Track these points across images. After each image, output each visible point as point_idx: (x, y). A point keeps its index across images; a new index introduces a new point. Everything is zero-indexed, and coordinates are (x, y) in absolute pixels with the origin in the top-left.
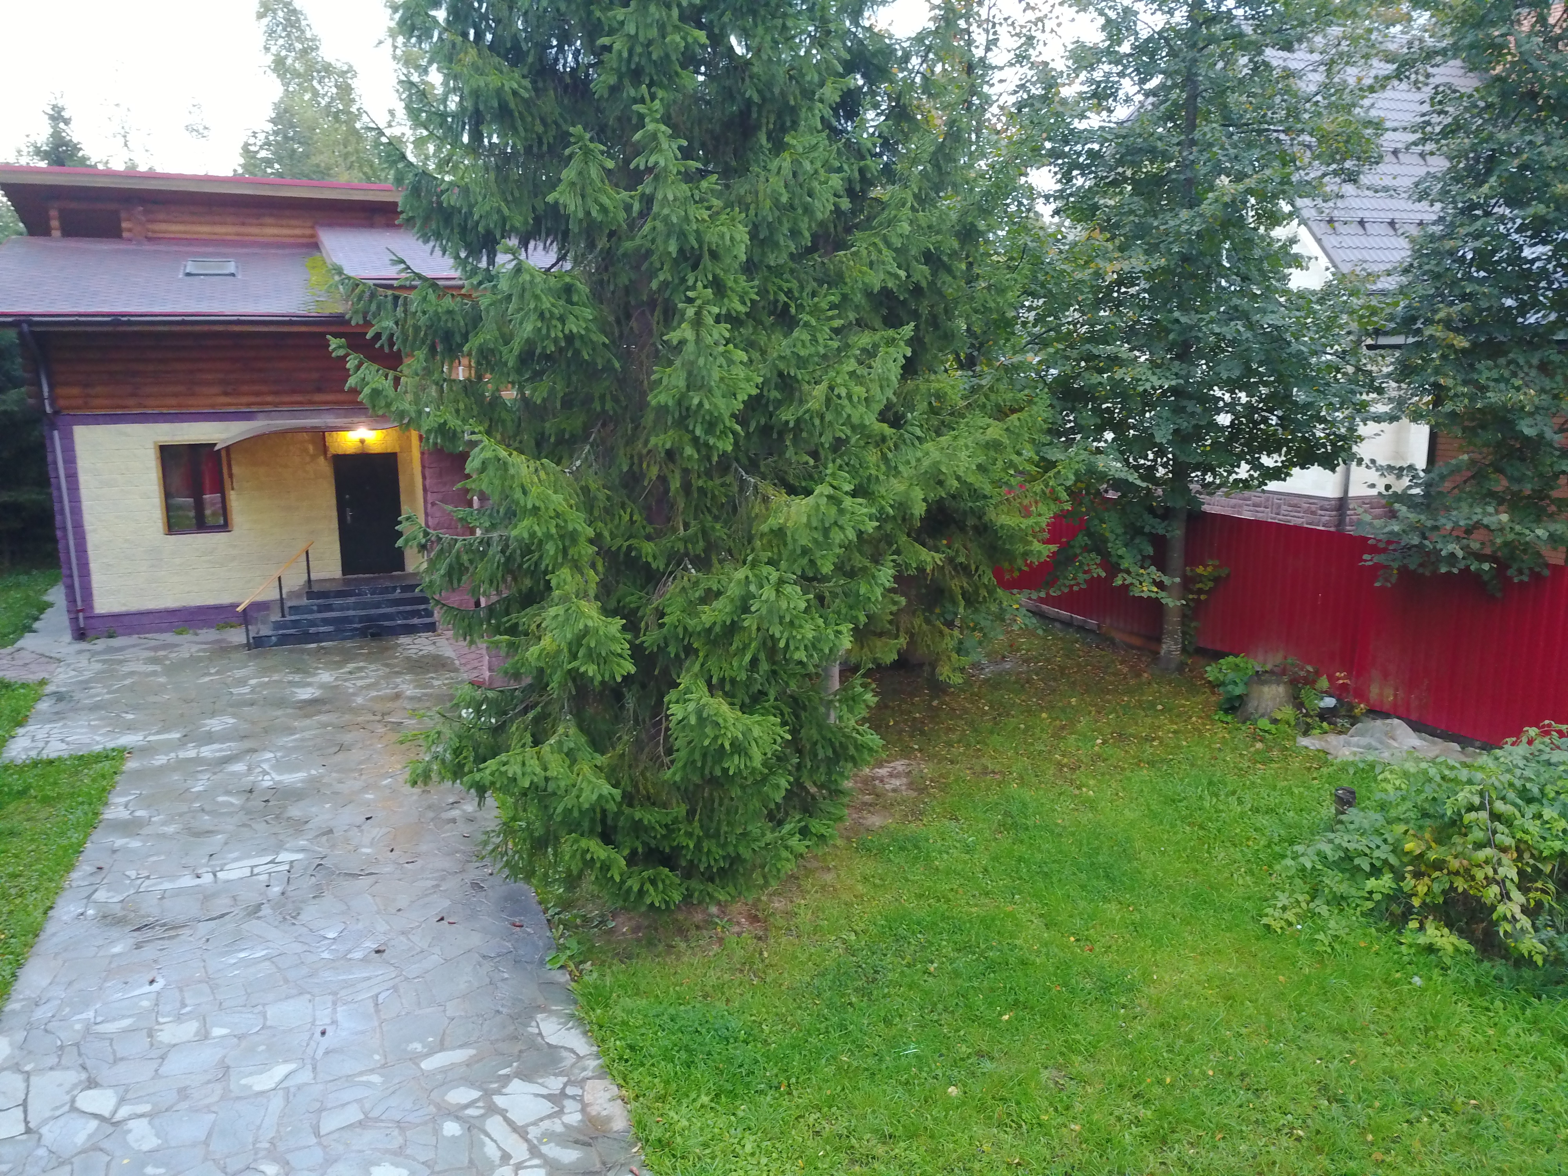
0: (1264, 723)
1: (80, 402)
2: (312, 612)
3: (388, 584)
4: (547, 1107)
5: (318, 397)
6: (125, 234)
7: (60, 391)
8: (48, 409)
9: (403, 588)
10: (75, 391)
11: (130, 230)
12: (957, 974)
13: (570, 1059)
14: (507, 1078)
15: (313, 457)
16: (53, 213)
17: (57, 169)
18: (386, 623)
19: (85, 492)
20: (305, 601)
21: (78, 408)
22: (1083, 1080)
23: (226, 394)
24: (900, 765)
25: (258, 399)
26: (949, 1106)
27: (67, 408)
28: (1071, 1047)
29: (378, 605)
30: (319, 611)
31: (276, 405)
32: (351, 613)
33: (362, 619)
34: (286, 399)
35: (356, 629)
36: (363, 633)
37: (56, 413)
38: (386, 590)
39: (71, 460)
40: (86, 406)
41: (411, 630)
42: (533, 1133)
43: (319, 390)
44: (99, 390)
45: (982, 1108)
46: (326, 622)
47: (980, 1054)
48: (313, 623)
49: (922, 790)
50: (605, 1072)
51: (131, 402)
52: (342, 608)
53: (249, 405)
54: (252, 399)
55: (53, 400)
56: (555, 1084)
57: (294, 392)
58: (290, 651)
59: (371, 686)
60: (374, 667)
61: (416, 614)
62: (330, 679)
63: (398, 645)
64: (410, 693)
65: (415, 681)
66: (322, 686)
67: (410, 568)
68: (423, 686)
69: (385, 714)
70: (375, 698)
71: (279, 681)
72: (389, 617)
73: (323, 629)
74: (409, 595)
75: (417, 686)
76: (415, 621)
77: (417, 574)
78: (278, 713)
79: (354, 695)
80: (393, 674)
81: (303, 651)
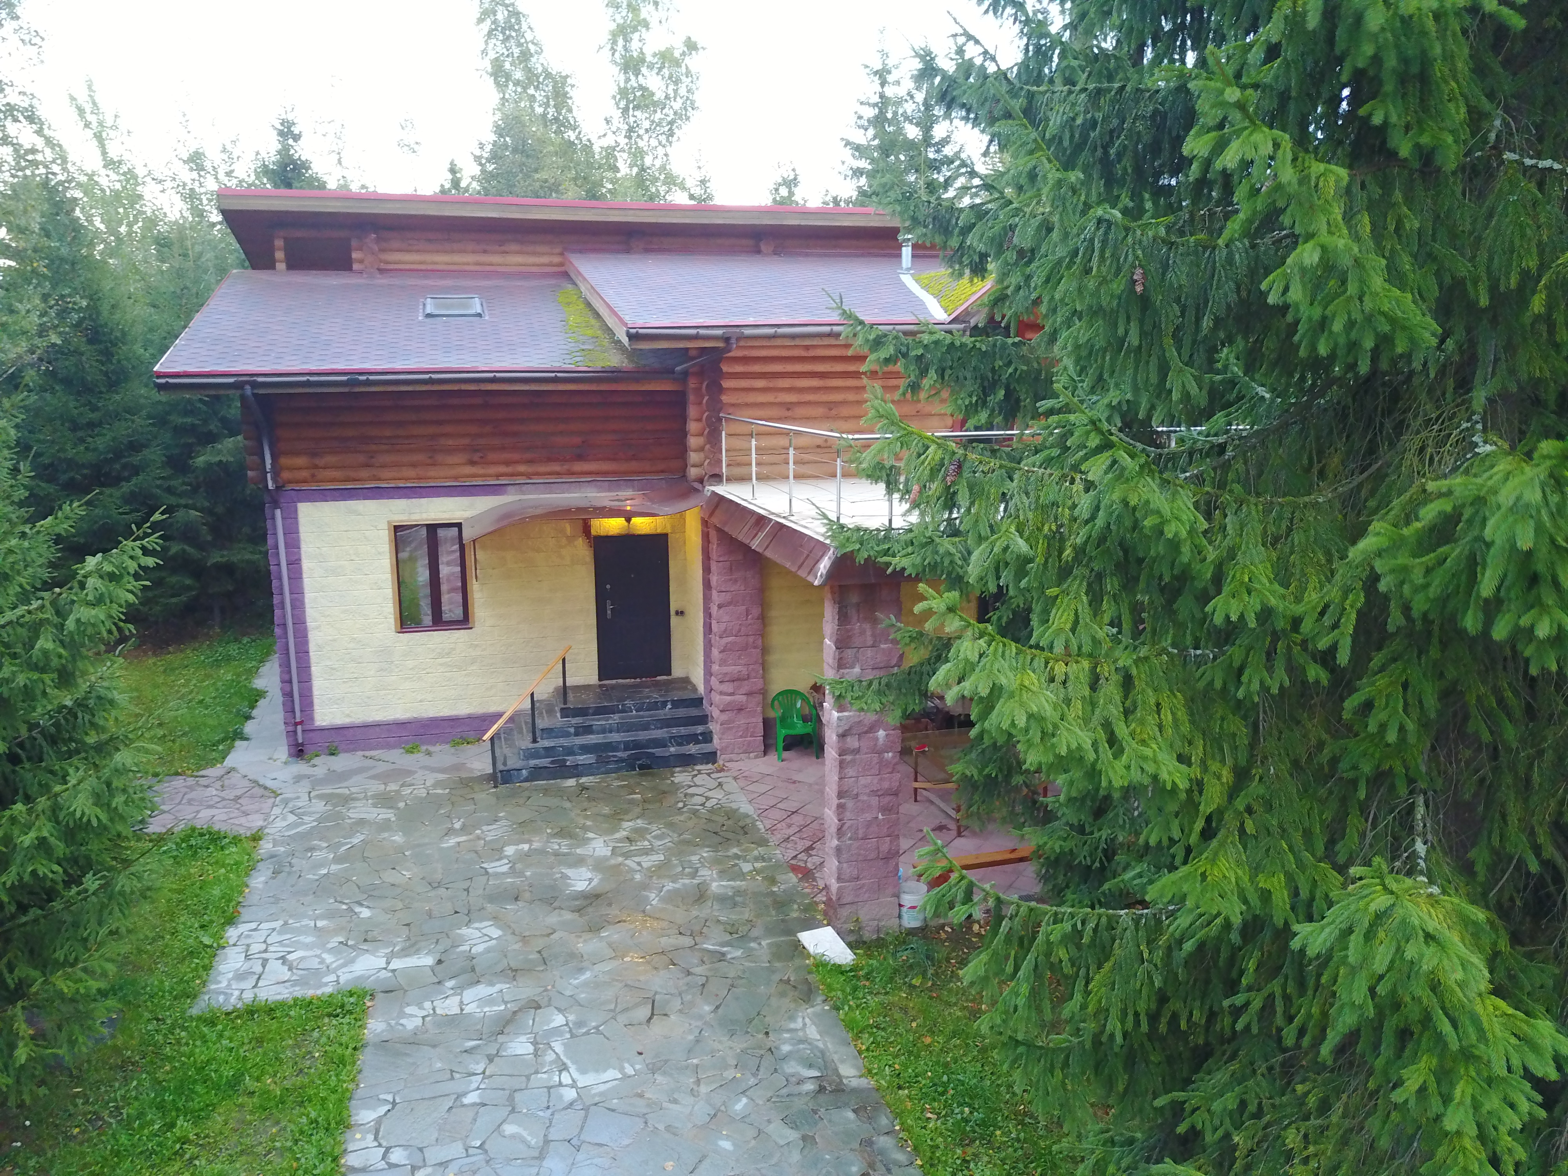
1: (305, 474)
2: (567, 735)
3: (656, 696)
5: (578, 467)
6: (355, 266)
7: (284, 461)
8: (271, 485)
9: (676, 704)
10: (301, 461)
11: (361, 261)
15: (571, 539)
16: (279, 243)
17: (284, 191)
18: (658, 751)
19: (308, 582)
20: (558, 721)
21: (305, 481)
23: (472, 463)
25: (509, 469)
27: (290, 482)
29: (646, 727)
30: (577, 734)
31: (528, 476)
32: (615, 737)
33: (627, 746)
34: (542, 469)
35: (622, 760)
36: (630, 764)
37: (278, 488)
38: (655, 706)
39: (293, 545)
40: (313, 479)
41: (687, 761)
43: (580, 458)
44: (330, 459)
46: (586, 749)
48: (570, 751)
51: (364, 473)
52: (603, 731)
53: (498, 476)
54: (502, 469)
55: (276, 472)
57: (550, 460)
58: (546, 791)
59: (661, 869)
60: (656, 829)
61: (693, 739)
62: (607, 852)
63: (676, 787)
64: (716, 887)
65: (716, 861)
66: (599, 865)
67: (677, 671)
68: (729, 872)
69: (696, 933)
70: (673, 897)
71: (542, 852)
72: (660, 743)
73: (583, 759)
74: (682, 712)
75: (722, 874)
76: (693, 749)
77: (686, 681)
78: (553, 919)
79: (644, 886)
80: (684, 846)
81: (561, 793)
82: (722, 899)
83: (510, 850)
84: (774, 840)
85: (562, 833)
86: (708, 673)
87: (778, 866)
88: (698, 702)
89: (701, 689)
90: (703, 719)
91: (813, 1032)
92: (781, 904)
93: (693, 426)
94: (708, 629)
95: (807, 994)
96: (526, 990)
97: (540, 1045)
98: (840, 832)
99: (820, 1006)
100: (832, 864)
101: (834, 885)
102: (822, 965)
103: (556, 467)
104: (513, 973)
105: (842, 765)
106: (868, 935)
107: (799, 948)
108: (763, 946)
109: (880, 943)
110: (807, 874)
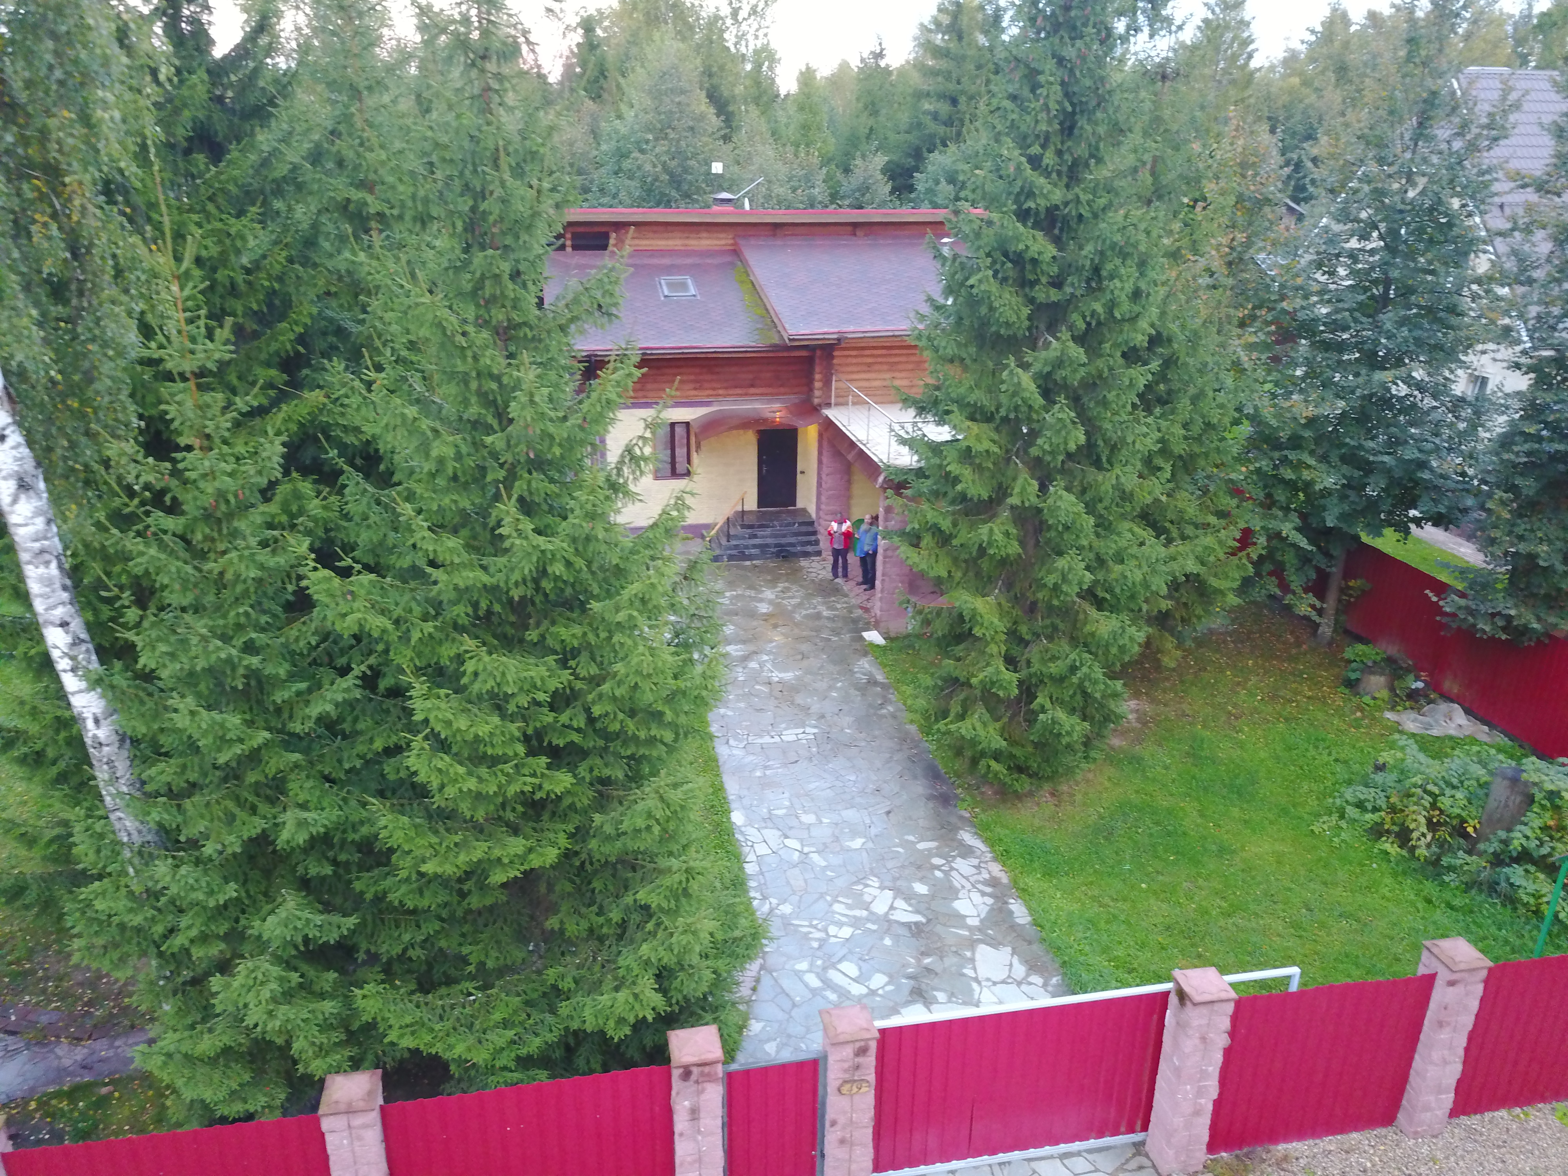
0: (1367, 699)
2: (744, 538)
3: (790, 520)
4: (974, 871)
9: (800, 524)
12: (1151, 835)
13: (978, 853)
14: (954, 857)
15: (745, 431)
18: (791, 549)
20: (740, 531)
22: (1201, 888)
24: (1133, 704)
26: (1141, 890)
28: (1199, 874)
29: (784, 536)
30: (750, 538)
32: (769, 541)
33: (776, 545)
34: (733, 393)
35: (773, 553)
36: (778, 555)
38: (788, 525)
41: (806, 555)
42: (972, 879)
45: (1155, 893)
46: (755, 546)
47: (1158, 872)
48: (747, 547)
49: (1145, 724)
50: (995, 859)
52: (763, 537)
53: (709, 396)
54: (711, 392)
56: (975, 862)
58: (737, 567)
59: (800, 605)
60: (795, 588)
61: (809, 543)
62: (773, 597)
63: (803, 568)
64: (825, 613)
65: (824, 603)
66: (771, 602)
67: (800, 504)
68: (830, 608)
69: (818, 630)
70: (806, 616)
71: (743, 596)
72: (793, 545)
73: (753, 551)
74: (804, 529)
75: (829, 608)
76: (809, 549)
77: (804, 511)
78: (755, 623)
79: (793, 612)
80: (809, 596)
81: (745, 568)
82: (828, 618)
83: (728, 594)
84: (852, 595)
85: (751, 587)
86: (818, 509)
87: (853, 606)
88: (812, 523)
89: (814, 516)
90: (814, 533)
91: (867, 666)
92: (855, 621)
93: (817, 376)
94: (819, 484)
95: (865, 654)
96: (752, 648)
97: (762, 665)
98: (882, 591)
99: (870, 658)
100: (878, 604)
101: (878, 613)
102: (871, 644)
103: (738, 391)
104: (744, 642)
105: (884, 563)
106: (892, 635)
107: (862, 638)
108: (847, 637)
109: (897, 638)
110: (866, 610)
